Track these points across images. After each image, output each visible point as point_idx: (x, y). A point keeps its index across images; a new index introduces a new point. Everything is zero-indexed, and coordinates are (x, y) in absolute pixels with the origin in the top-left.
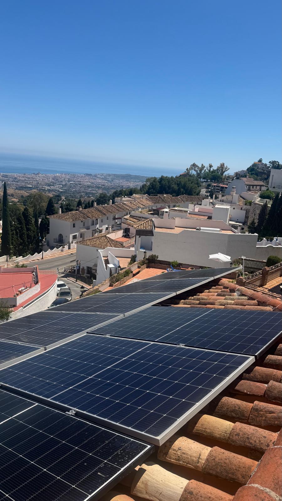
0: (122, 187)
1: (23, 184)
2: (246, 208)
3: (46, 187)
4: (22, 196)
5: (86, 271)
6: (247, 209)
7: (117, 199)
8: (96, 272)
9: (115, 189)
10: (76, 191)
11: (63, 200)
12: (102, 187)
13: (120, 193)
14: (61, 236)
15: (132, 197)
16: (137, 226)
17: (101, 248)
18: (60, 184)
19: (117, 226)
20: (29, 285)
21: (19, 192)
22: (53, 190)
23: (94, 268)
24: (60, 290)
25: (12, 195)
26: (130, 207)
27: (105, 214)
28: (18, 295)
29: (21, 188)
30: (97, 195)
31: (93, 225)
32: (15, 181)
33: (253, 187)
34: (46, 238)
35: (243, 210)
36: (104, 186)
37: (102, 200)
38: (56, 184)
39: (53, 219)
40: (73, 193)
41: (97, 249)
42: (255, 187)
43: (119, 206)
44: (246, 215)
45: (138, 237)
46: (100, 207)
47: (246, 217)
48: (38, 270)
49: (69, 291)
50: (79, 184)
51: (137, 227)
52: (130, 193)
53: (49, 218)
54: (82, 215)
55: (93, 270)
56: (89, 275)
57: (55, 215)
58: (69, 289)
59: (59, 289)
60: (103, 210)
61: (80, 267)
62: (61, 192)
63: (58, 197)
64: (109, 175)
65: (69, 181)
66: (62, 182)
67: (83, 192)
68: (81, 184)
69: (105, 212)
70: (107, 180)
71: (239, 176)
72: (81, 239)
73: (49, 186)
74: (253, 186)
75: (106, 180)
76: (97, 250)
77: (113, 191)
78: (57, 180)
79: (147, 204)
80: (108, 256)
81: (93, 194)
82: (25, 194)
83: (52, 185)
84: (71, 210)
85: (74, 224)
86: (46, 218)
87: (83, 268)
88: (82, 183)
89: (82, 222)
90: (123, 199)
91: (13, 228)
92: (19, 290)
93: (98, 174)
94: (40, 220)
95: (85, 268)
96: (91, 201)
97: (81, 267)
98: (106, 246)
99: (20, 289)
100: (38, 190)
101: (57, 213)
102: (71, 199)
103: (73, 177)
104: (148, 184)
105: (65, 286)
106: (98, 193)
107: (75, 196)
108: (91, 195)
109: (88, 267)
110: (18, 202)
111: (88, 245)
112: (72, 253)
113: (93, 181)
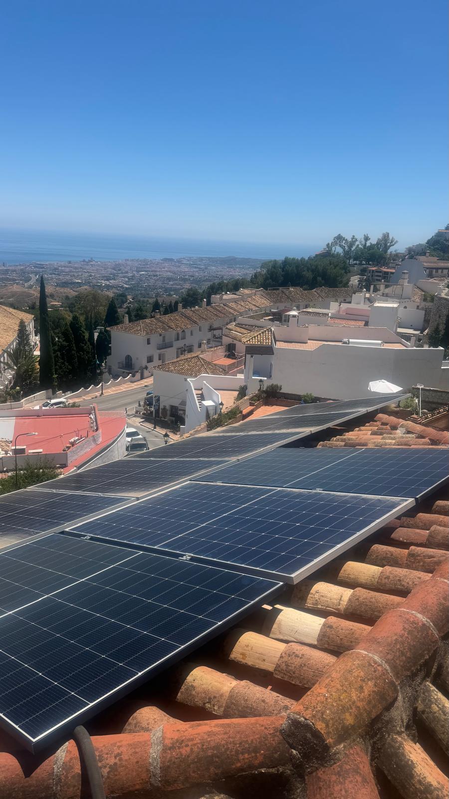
0: (222, 277)
1: (68, 278)
2: (425, 306)
3: (103, 281)
4: (67, 298)
5: (169, 413)
6: (427, 307)
7: (215, 298)
8: (185, 414)
9: (210, 281)
10: (149, 286)
11: (130, 302)
12: (190, 280)
13: (217, 288)
14: (129, 358)
15: (238, 293)
16: (248, 339)
17: (191, 376)
18: (124, 277)
19: (215, 341)
20: (84, 433)
21: (62, 290)
22: (112, 287)
23: (180, 407)
24: (131, 440)
25: (52, 296)
26: (235, 310)
27: (195, 322)
28: (69, 448)
29: (65, 284)
30: (182, 292)
31: (178, 339)
32: (55, 274)
33: (437, 272)
34: (106, 362)
35: (420, 309)
36: (193, 277)
37: (191, 299)
38: (118, 276)
39: (116, 333)
40: (144, 290)
41: (186, 377)
42: (440, 271)
43: (217, 308)
44: (425, 318)
45: (248, 356)
46: (188, 311)
47: (425, 320)
48: (97, 412)
49: (144, 442)
50: (154, 276)
51: (247, 342)
52: (235, 286)
53: (110, 332)
54: (160, 324)
55: (180, 410)
56: (174, 419)
57: (119, 326)
58: (145, 439)
59: (129, 439)
60: (192, 315)
61: (159, 406)
62: (126, 288)
63: (122, 297)
64: (201, 259)
65: (138, 272)
66: (127, 272)
67: (161, 288)
68: (157, 276)
69: (195, 320)
70: (198, 268)
71: (413, 253)
72: (160, 363)
73: (108, 280)
74: (437, 269)
75: (195, 267)
76: (186, 380)
77: (209, 284)
78: (119, 270)
79: (263, 304)
80: (202, 389)
81: (176, 290)
82: (72, 293)
83: (113, 279)
84: (144, 317)
85: (148, 339)
86: (106, 331)
87: (165, 406)
88: (158, 273)
89: (160, 335)
90: (225, 297)
91: (56, 348)
92: (70, 441)
93: (184, 258)
94: (96, 335)
95: (168, 408)
96: (173, 302)
97: (161, 407)
98: (199, 371)
99: (72, 440)
100: (90, 286)
101: (122, 322)
102: (141, 299)
103: (144, 265)
104: (264, 271)
105: (139, 435)
106: (183, 288)
107: (148, 294)
108: (172, 293)
109: (172, 407)
110: (61, 306)
111: (172, 371)
112: (146, 384)
113: (175, 269)
